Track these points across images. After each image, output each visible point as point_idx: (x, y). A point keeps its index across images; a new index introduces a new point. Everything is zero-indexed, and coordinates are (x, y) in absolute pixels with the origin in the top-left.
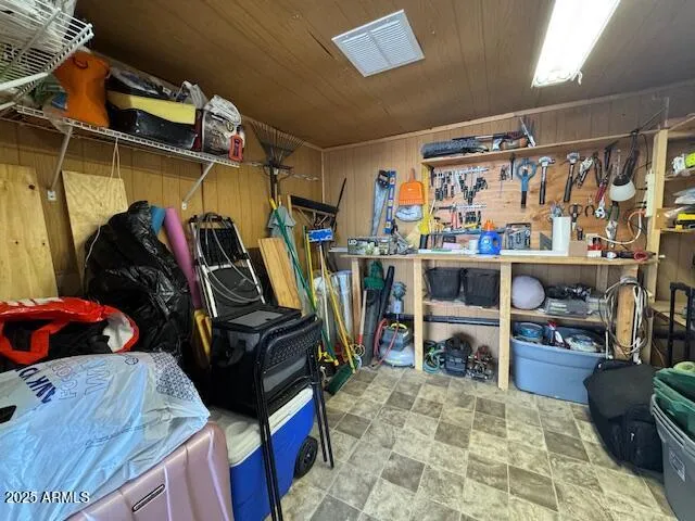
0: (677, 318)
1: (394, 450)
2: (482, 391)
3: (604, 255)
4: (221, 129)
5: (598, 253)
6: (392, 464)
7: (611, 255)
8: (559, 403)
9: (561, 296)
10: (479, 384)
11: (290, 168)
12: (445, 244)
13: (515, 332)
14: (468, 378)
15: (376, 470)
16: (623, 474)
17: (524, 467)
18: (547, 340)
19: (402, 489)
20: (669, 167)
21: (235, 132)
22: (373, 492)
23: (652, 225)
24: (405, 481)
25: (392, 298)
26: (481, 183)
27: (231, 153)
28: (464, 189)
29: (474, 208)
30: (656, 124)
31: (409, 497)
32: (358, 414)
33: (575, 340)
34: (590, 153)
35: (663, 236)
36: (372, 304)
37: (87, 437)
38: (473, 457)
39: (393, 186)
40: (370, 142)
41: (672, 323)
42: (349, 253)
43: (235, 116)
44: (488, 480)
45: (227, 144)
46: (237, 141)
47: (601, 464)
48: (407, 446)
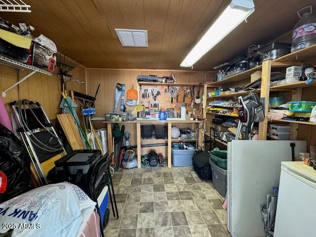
0: (212, 137)
1: (141, 201)
2: (164, 170)
3: (194, 119)
4: (44, 54)
5: (192, 119)
6: (142, 207)
7: (196, 120)
8: (185, 168)
9: (184, 133)
10: (162, 168)
11: (71, 76)
12: (147, 116)
13: (172, 146)
14: (158, 167)
15: (137, 212)
16: (204, 183)
17: (182, 190)
18: (181, 148)
19: (148, 213)
20: (208, 95)
21: (51, 56)
22: (139, 220)
23: (204, 110)
24: (148, 210)
25: (124, 139)
26: (158, 93)
27: (49, 67)
28: (153, 95)
29: (156, 102)
30: (204, 82)
31: (152, 215)
32: (121, 193)
33: (189, 147)
34: (189, 88)
35: (207, 113)
36: (117, 143)
37: (60, 230)
38: (168, 193)
39: (124, 90)
40: (113, 69)
41: (211, 138)
42: (106, 121)
43: (54, 49)
44: (174, 198)
45: (47, 63)
46: (52, 61)
47: (199, 182)
48: (145, 198)
